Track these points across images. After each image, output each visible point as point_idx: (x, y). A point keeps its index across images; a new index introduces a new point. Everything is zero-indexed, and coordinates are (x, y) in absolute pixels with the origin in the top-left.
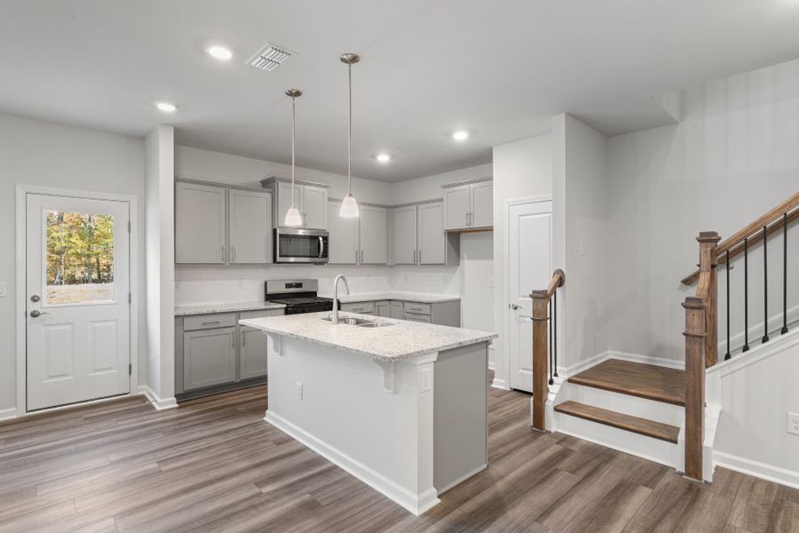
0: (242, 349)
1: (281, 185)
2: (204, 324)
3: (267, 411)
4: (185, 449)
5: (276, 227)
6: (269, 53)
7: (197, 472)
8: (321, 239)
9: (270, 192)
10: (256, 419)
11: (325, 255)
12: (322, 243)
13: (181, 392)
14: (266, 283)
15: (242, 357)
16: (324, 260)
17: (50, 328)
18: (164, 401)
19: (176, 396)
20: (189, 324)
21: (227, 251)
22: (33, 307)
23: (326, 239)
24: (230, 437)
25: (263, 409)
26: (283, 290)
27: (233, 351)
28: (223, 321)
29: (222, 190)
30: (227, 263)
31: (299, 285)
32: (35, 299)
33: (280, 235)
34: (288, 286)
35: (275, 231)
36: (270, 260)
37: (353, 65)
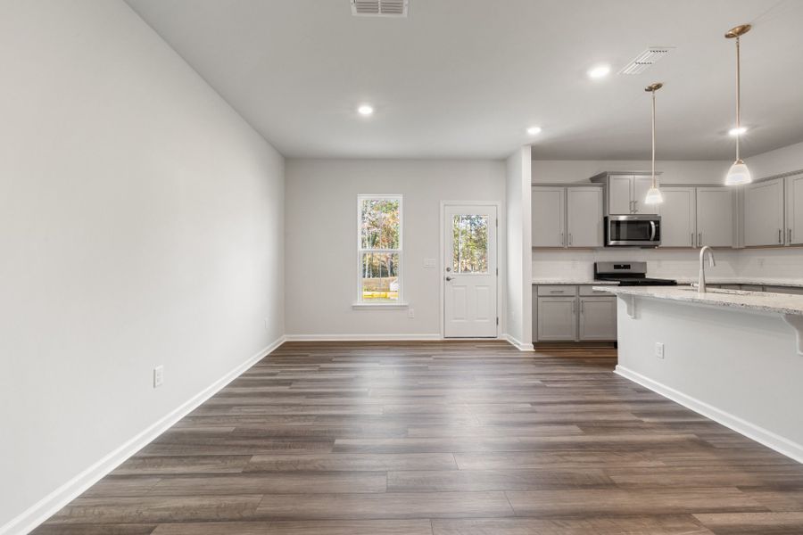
0: (581, 316)
1: (612, 177)
2: (552, 292)
3: (617, 366)
4: (556, 378)
5: (607, 215)
6: (646, 56)
7: (575, 394)
8: (652, 223)
9: (600, 186)
10: (607, 371)
11: (657, 238)
12: (653, 227)
13: (536, 341)
14: (595, 265)
15: (582, 323)
16: (657, 242)
17: (455, 288)
18: (525, 345)
19: (533, 343)
20: (542, 291)
21: (566, 236)
22: (448, 274)
23: (657, 223)
24: (588, 378)
25: (613, 363)
26: (611, 270)
27: (574, 317)
28: (567, 291)
29: (562, 189)
30: (566, 247)
31: (627, 267)
32: (448, 270)
33: (612, 222)
34: (617, 267)
35: (606, 219)
36: (602, 244)
37: (741, 37)
